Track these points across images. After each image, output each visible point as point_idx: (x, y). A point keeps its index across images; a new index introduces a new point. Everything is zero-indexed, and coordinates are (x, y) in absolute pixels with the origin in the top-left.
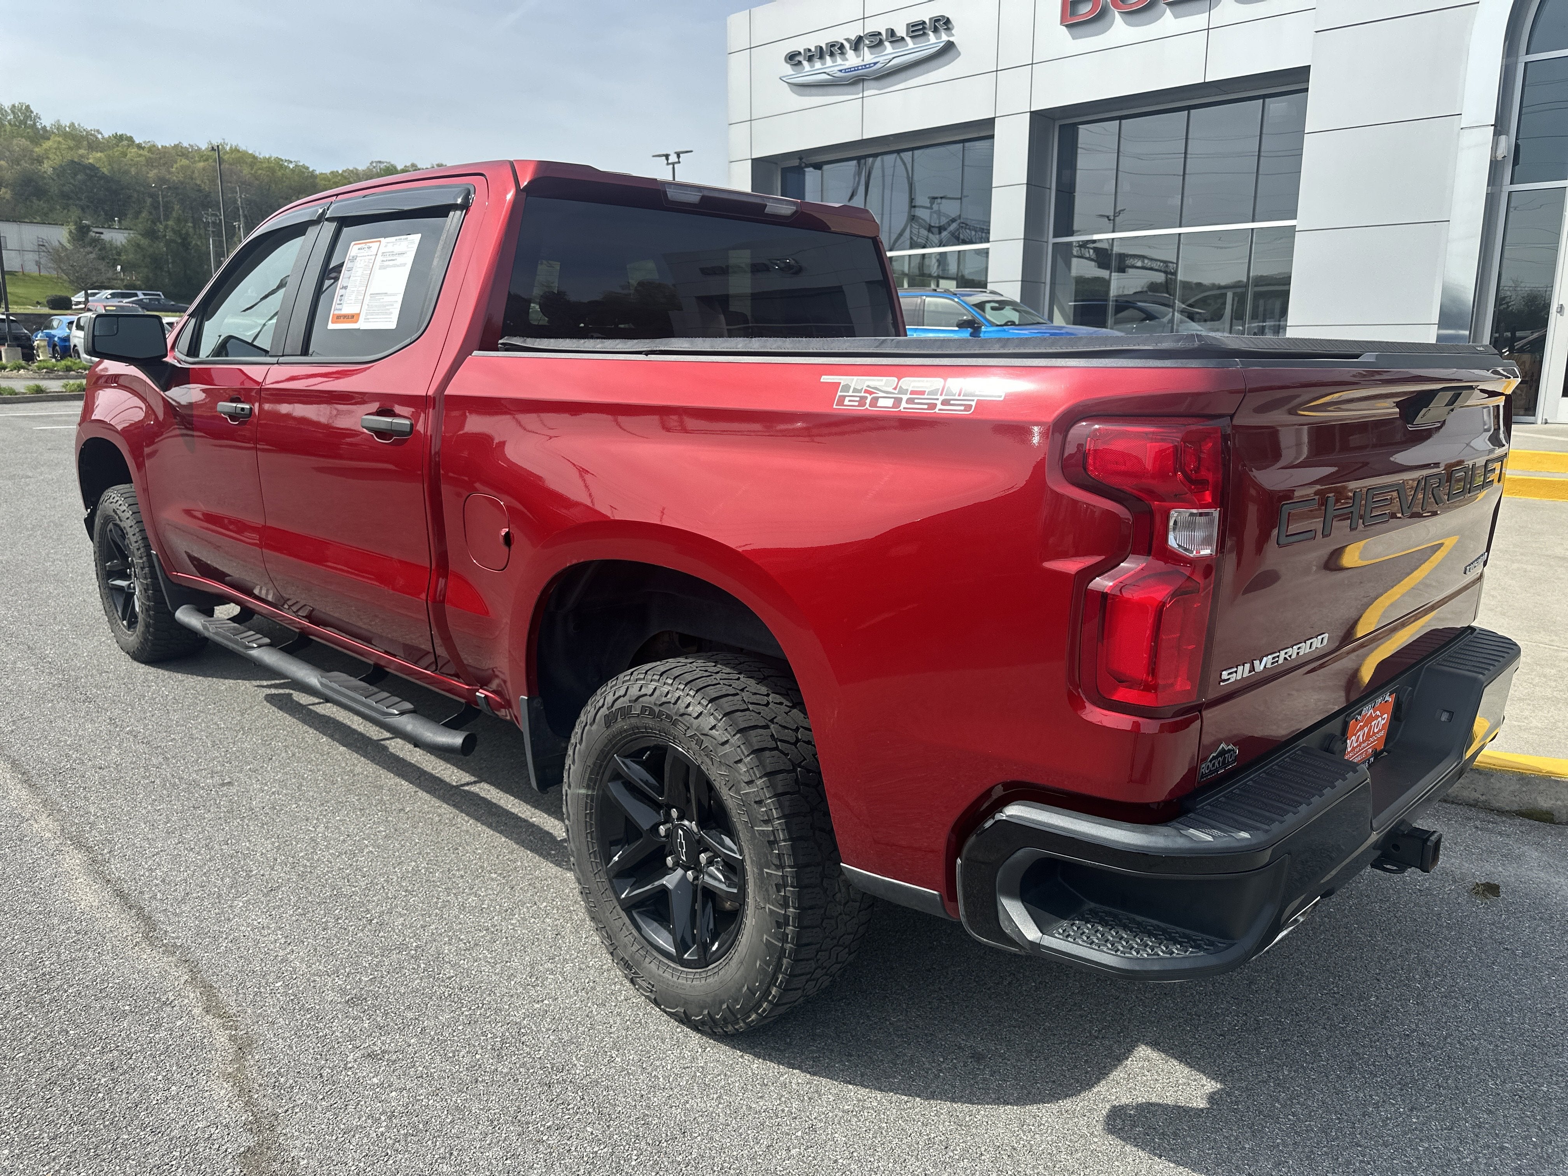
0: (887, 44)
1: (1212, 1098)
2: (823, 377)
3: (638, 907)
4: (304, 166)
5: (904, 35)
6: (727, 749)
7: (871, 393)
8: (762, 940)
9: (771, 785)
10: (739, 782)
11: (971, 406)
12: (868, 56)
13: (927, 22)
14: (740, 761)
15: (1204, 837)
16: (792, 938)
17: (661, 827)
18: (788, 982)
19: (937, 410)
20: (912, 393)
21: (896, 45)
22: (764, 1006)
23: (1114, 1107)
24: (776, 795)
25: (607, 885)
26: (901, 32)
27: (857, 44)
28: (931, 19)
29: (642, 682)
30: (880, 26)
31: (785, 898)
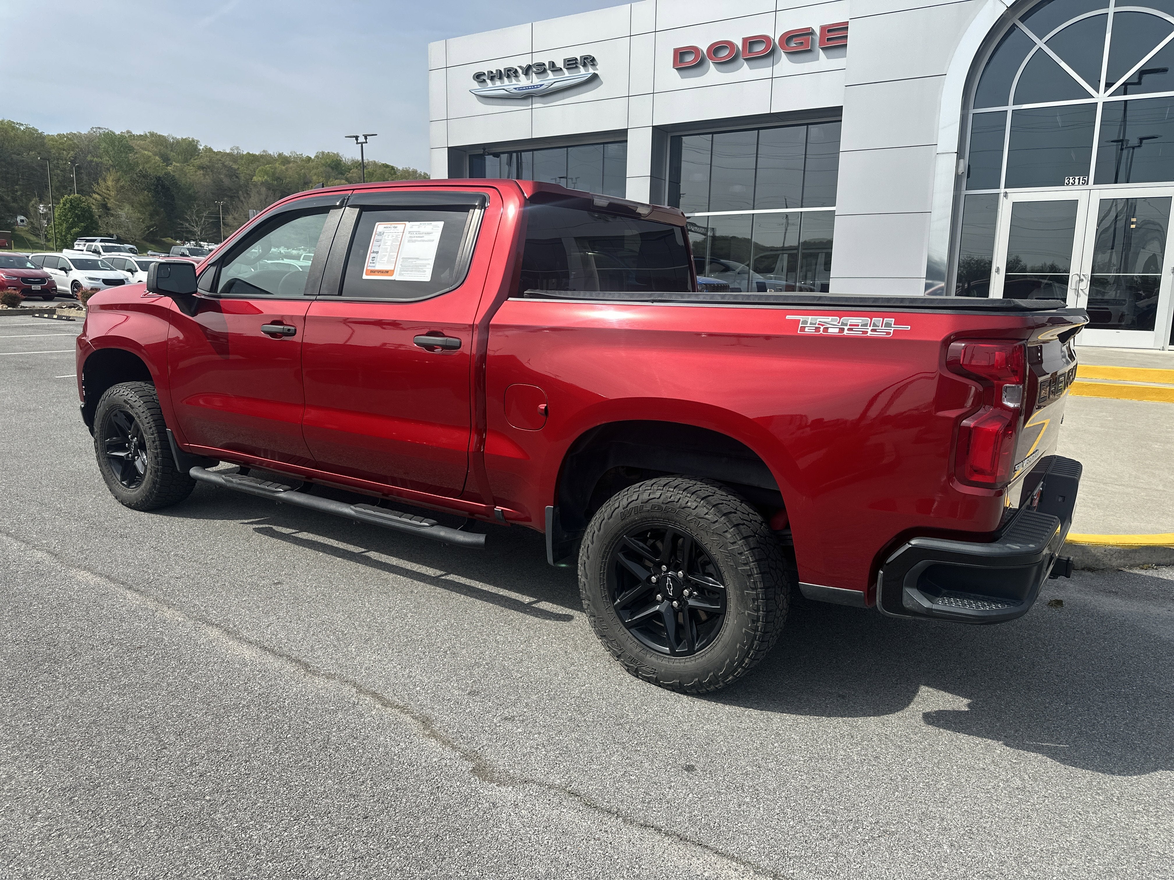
0: (549, 72)
1: (969, 705)
2: (787, 316)
3: (636, 627)
4: (33, 129)
5: (562, 67)
6: (717, 525)
7: (822, 325)
8: (742, 632)
9: (747, 544)
10: (726, 543)
11: (890, 333)
12: (536, 80)
13: (579, 59)
14: (726, 531)
15: (1016, 547)
16: (761, 629)
17: (653, 577)
18: (756, 654)
19: (868, 335)
20: (850, 325)
21: (556, 73)
22: (739, 670)
23: (924, 713)
24: (751, 549)
25: (615, 615)
26: (560, 64)
27: (527, 71)
28: (581, 57)
29: (650, 491)
30: (545, 59)
31: (758, 606)
